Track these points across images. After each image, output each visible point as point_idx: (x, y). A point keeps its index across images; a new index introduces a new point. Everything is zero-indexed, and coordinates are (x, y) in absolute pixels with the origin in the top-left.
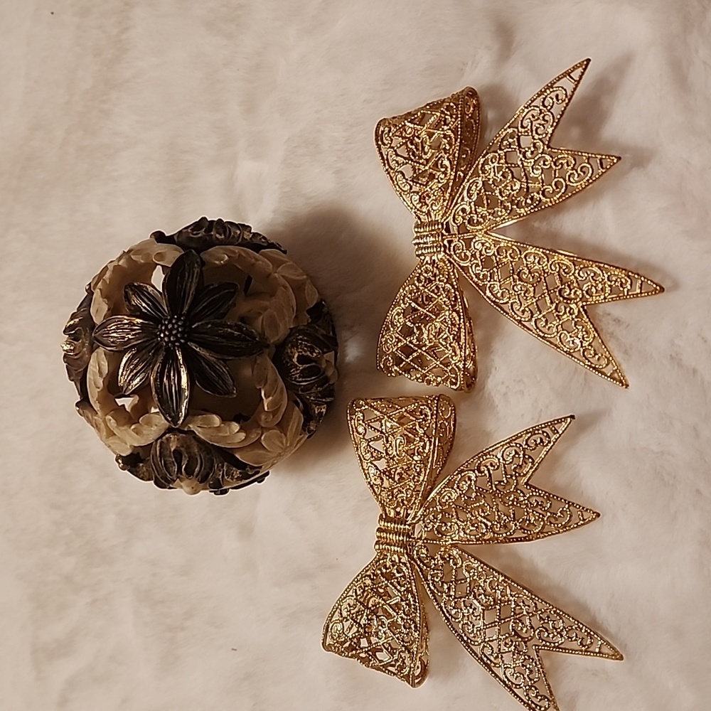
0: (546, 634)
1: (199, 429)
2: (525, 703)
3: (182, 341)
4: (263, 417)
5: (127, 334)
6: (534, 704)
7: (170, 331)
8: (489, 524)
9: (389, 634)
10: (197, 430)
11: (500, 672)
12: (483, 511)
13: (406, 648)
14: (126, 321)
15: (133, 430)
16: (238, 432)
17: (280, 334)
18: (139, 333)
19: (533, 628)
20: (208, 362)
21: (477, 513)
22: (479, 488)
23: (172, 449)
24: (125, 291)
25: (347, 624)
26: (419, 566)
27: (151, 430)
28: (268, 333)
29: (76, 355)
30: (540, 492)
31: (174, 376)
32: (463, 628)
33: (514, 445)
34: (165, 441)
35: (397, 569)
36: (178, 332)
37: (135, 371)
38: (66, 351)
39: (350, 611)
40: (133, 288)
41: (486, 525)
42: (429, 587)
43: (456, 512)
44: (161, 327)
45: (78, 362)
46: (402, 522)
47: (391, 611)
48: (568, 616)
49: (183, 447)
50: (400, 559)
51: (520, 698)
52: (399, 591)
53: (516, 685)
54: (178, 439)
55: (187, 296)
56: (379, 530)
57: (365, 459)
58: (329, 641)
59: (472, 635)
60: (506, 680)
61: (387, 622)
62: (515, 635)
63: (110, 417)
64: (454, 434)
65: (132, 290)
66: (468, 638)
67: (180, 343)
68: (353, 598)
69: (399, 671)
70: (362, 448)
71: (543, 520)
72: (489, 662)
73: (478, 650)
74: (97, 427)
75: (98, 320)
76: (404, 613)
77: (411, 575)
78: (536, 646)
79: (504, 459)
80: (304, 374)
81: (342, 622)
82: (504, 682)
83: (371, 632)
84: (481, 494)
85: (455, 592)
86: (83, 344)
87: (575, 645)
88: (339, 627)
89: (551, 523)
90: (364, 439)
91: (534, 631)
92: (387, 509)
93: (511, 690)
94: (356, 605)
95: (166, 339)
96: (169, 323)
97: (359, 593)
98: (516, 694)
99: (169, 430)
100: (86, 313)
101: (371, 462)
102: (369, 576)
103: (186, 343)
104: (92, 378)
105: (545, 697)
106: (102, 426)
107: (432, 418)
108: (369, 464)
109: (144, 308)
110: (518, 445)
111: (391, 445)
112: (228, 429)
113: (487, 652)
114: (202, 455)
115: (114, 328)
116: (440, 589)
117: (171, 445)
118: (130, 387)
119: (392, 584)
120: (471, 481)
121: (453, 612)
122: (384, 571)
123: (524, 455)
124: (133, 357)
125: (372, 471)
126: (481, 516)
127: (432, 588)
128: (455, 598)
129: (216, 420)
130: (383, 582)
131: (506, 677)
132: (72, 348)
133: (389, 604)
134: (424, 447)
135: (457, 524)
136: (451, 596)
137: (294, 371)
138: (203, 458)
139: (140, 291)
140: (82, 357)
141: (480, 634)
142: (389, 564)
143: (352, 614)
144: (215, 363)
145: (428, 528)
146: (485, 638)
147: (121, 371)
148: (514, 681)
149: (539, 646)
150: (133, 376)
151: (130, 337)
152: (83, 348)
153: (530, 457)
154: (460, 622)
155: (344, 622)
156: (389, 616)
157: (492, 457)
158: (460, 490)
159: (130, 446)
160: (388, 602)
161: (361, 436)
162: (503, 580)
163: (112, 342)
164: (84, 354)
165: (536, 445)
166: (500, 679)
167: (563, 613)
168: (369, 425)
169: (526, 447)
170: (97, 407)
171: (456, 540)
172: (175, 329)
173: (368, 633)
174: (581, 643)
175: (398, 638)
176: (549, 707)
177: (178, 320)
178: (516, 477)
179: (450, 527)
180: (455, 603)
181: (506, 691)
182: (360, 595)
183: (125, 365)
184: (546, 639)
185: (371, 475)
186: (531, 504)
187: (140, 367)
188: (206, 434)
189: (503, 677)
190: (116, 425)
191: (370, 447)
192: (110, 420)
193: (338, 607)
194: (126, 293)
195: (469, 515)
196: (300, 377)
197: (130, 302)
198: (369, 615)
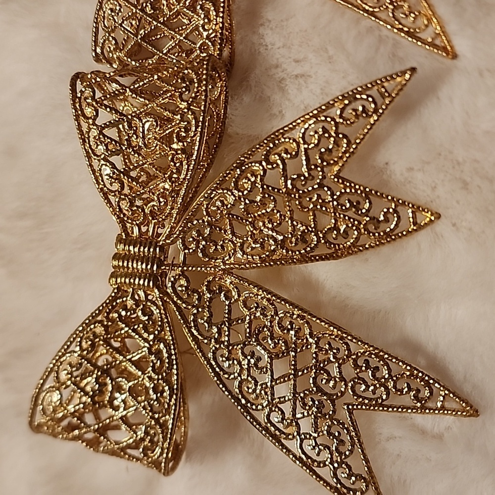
0: (363, 387)
2: (331, 487)
6: (346, 488)
8: (280, 238)
9: (131, 402)
11: (293, 445)
12: (270, 221)
13: (157, 421)
19: (345, 381)
21: (261, 224)
22: (268, 186)
25: (66, 393)
26: (175, 303)
30: (357, 187)
32: (240, 387)
33: (323, 118)
35: (142, 310)
39: (71, 373)
41: (275, 240)
42: (190, 331)
43: (231, 224)
46: (151, 243)
47: (133, 369)
48: (397, 359)
50: (146, 295)
51: (325, 481)
52: (146, 340)
53: (319, 463)
56: (116, 257)
57: (95, 155)
58: (39, 419)
59: (254, 396)
60: (303, 456)
61: (126, 385)
62: (317, 392)
64: (224, 123)
66: (248, 401)
68: (76, 355)
69: (145, 455)
70: (91, 139)
71: (358, 229)
72: (277, 433)
73: (261, 417)
76: (153, 370)
77: (164, 316)
78: (348, 405)
79: (305, 143)
81: (58, 389)
82: (300, 460)
83: (103, 402)
84: (270, 196)
85: (228, 336)
87: (408, 399)
88: (56, 397)
89: (369, 233)
90: (94, 124)
91: (346, 385)
92: (128, 225)
93: (312, 470)
94: (81, 364)
97: (84, 345)
98: (318, 476)
101: (105, 159)
102: (101, 322)
105: (362, 478)
107: (199, 86)
108: (102, 162)
110: (329, 119)
111: (135, 133)
113: (275, 418)
116: (206, 334)
119: (134, 330)
120: (256, 177)
121: (226, 364)
122: (123, 313)
123: (337, 133)
125: (107, 170)
126: (268, 228)
127: (195, 333)
128: (229, 345)
130: (122, 329)
131: (304, 453)
133: (130, 360)
134: (187, 130)
135: (232, 242)
136: (223, 342)
141: (266, 393)
142: (130, 303)
143: (76, 377)
145: (189, 249)
146: (273, 399)
148: (315, 457)
149: (353, 405)
153: (345, 136)
154: (235, 378)
155: (62, 390)
156: (129, 377)
157: (287, 140)
158: (239, 191)
160: (128, 357)
161: (91, 121)
162: (298, 316)
165: (357, 116)
166: (295, 456)
167: (389, 355)
168: (101, 105)
169: (341, 121)
171: (231, 264)
173: (99, 403)
174: (416, 397)
175: (144, 408)
176: (367, 490)
178: (322, 168)
179: (222, 246)
180: (230, 352)
181: (304, 473)
182: (87, 349)
184: (364, 395)
185: (105, 178)
186: (342, 205)
189: (298, 452)
191: (104, 136)
193: (53, 370)
195: (249, 228)
198: (100, 376)
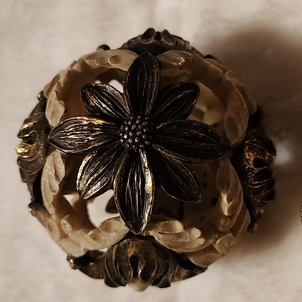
1: (160, 236)
3: (146, 142)
4: (222, 222)
5: (87, 136)
7: (134, 132)
10: (157, 236)
14: (85, 123)
15: (90, 236)
16: (198, 238)
17: (239, 137)
18: (100, 134)
20: (173, 166)
23: (130, 256)
24: (82, 92)
27: (110, 236)
28: (229, 135)
29: (30, 158)
31: (138, 180)
34: (123, 247)
36: (143, 133)
37: (96, 175)
38: (20, 154)
40: (91, 89)
44: (124, 128)
45: (33, 165)
49: (141, 253)
54: (137, 245)
55: (148, 96)
63: (65, 221)
65: (90, 91)
67: (145, 144)
74: (50, 228)
75: (53, 122)
80: (258, 177)
86: (38, 147)
95: (130, 141)
96: (132, 124)
99: (128, 236)
100: (41, 116)
103: (151, 145)
104: (47, 181)
106: (56, 228)
109: (104, 108)
112: (188, 234)
114: (159, 261)
115: (71, 129)
117: (129, 250)
118: (89, 192)
124: (94, 159)
129: (178, 226)
132: (26, 151)
137: (250, 175)
138: (160, 263)
139: (99, 92)
140: (37, 160)
144: (180, 166)
147: (79, 174)
150: (93, 180)
151: (90, 138)
152: (38, 151)
159: (85, 249)
163: (70, 144)
164: (39, 157)
170: (51, 210)
172: (139, 130)
177: (142, 120)
183: (84, 167)
187: (101, 171)
188: (167, 240)
190: (71, 229)
192: (65, 224)
194: (84, 94)
196: (255, 180)
197: (88, 103)
